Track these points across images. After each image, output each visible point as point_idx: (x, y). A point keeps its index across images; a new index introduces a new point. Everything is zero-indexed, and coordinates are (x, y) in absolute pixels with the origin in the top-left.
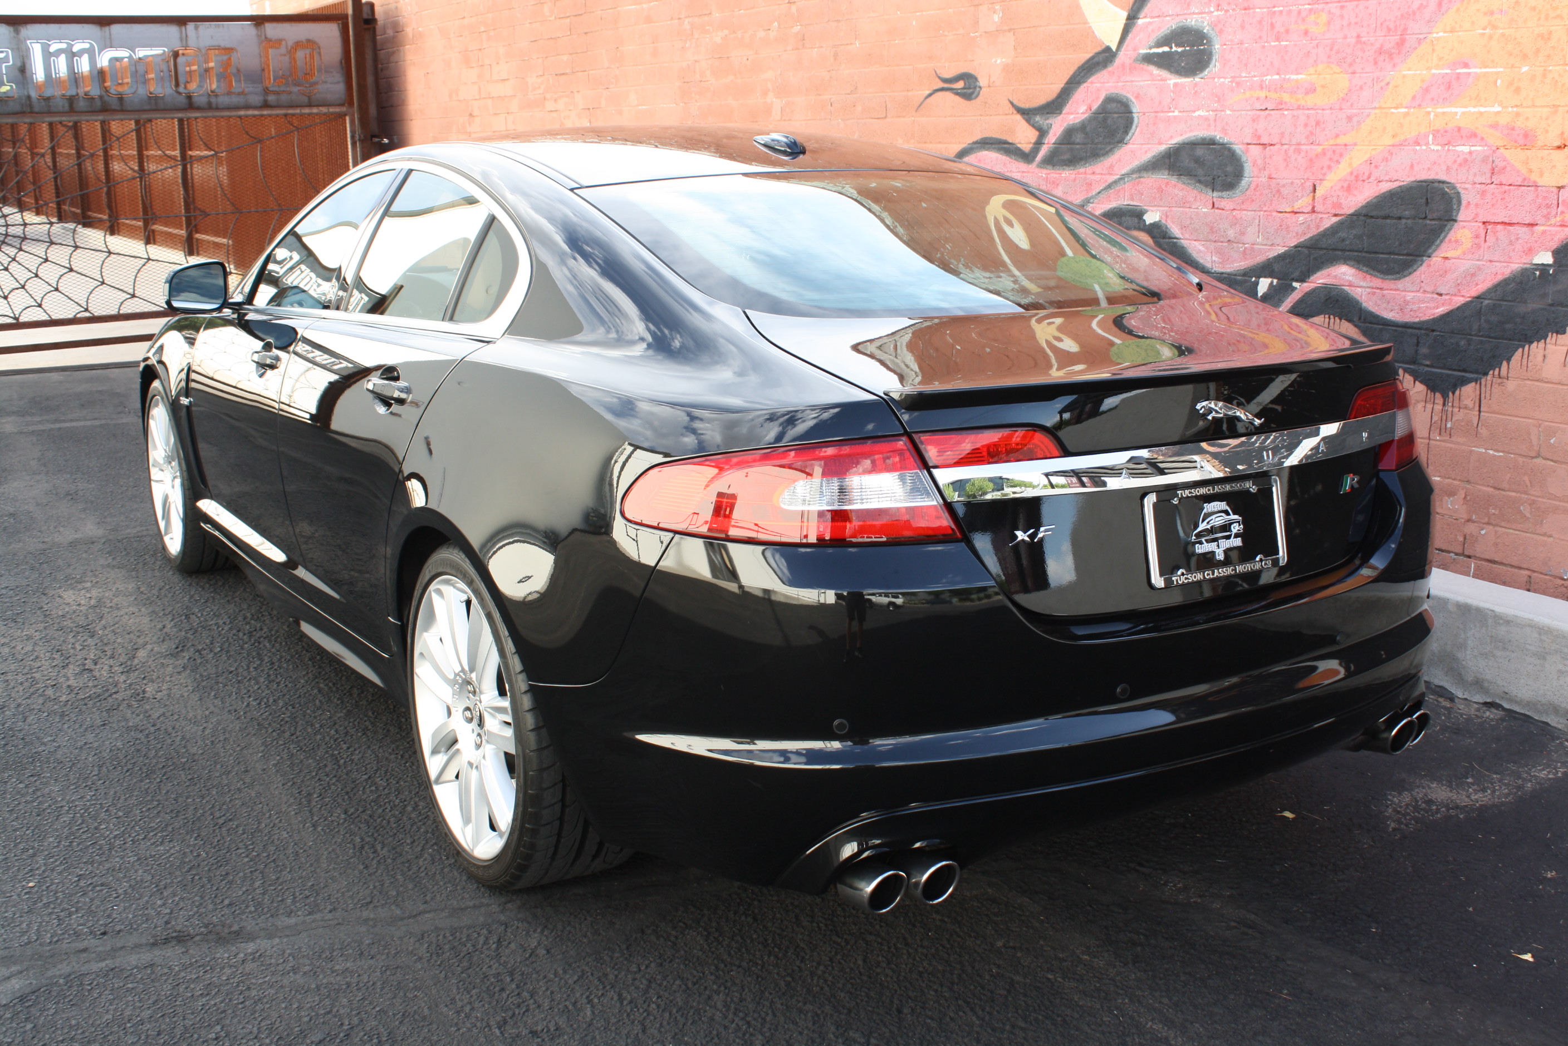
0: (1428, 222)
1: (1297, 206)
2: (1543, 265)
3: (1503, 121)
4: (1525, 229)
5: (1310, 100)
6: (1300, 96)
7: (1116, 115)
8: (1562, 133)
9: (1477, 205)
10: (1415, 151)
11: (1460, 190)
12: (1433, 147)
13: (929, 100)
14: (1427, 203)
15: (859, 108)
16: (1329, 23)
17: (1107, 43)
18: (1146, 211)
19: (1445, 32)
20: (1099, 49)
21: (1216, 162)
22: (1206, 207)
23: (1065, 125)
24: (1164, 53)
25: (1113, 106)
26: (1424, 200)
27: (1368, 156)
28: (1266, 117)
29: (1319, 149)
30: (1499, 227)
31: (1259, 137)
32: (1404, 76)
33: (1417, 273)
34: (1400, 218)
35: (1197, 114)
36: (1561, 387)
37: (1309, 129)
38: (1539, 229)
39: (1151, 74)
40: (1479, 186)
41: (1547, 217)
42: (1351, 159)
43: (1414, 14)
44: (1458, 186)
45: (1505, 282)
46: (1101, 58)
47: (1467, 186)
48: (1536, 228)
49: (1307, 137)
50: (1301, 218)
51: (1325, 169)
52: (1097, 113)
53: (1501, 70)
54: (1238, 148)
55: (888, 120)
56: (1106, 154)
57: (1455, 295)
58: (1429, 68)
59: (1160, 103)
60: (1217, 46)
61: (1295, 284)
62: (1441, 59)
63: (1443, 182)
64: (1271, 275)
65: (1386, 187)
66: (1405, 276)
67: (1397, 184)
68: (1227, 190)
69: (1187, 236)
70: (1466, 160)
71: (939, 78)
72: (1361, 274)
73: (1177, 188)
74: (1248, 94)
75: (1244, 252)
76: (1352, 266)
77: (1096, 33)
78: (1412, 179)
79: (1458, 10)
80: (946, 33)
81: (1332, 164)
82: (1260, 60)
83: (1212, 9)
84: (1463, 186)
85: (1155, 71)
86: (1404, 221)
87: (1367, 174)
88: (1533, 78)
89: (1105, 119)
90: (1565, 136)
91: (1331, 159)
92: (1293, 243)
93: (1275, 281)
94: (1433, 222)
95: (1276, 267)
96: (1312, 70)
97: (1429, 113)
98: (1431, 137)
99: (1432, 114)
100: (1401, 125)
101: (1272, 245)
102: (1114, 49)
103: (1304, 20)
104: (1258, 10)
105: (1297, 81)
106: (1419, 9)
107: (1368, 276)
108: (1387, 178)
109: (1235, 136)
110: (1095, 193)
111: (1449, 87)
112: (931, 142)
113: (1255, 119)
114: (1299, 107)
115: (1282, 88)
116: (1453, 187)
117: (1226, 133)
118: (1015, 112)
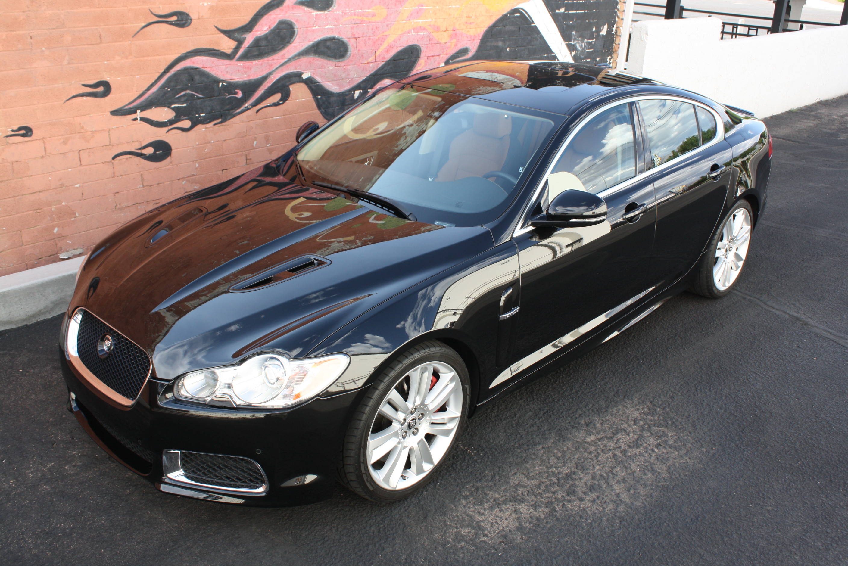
0: (412, 59)
1: (369, 60)
3: (432, 24)
4: (438, 57)
5: (373, 19)
6: (370, 18)
7: (285, 30)
8: (446, 27)
9: (426, 52)
10: (408, 36)
11: (421, 47)
12: (413, 34)
13: (145, 29)
14: (412, 53)
18: (303, 73)
21: (336, 47)
22: (331, 67)
23: (255, 37)
25: (281, 26)
26: (410, 52)
27: (394, 39)
28: (357, 27)
29: (377, 38)
30: (432, 58)
31: (354, 35)
32: (405, 10)
34: (404, 59)
35: (327, 27)
37: (373, 30)
38: (441, 56)
39: (304, 10)
40: (425, 45)
41: (443, 52)
42: (389, 40)
46: (275, 2)
47: (423, 46)
49: (373, 34)
50: (371, 65)
51: (379, 45)
52: (274, 30)
53: (432, 7)
54: (345, 40)
56: (281, 49)
58: (412, 7)
59: (309, 23)
61: (369, 90)
62: (415, 4)
63: (416, 45)
64: (359, 89)
65: (399, 49)
67: (402, 48)
68: (341, 58)
69: (324, 81)
70: (422, 37)
71: (154, 15)
72: (392, 81)
73: (318, 61)
74: (349, 18)
75: (349, 82)
76: (390, 79)
78: (407, 45)
81: (382, 43)
82: (354, 3)
85: (306, 9)
87: (394, 45)
88: (440, 10)
89: (279, 33)
91: (381, 41)
92: (368, 74)
93: (362, 91)
94: (414, 59)
95: (362, 85)
96: (374, 8)
97: (412, 22)
98: (413, 30)
100: (404, 27)
101: (360, 77)
105: (369, 12)
108: (400, 46)
109: (344, 35)
110: (273, 69)
111: (418, 13)
112: (149, 56)
113: (352, 28)
114: (369, 22)
115: (363, 15)
116: (419, 46)
117: (340, 35)
118: (220, 32)
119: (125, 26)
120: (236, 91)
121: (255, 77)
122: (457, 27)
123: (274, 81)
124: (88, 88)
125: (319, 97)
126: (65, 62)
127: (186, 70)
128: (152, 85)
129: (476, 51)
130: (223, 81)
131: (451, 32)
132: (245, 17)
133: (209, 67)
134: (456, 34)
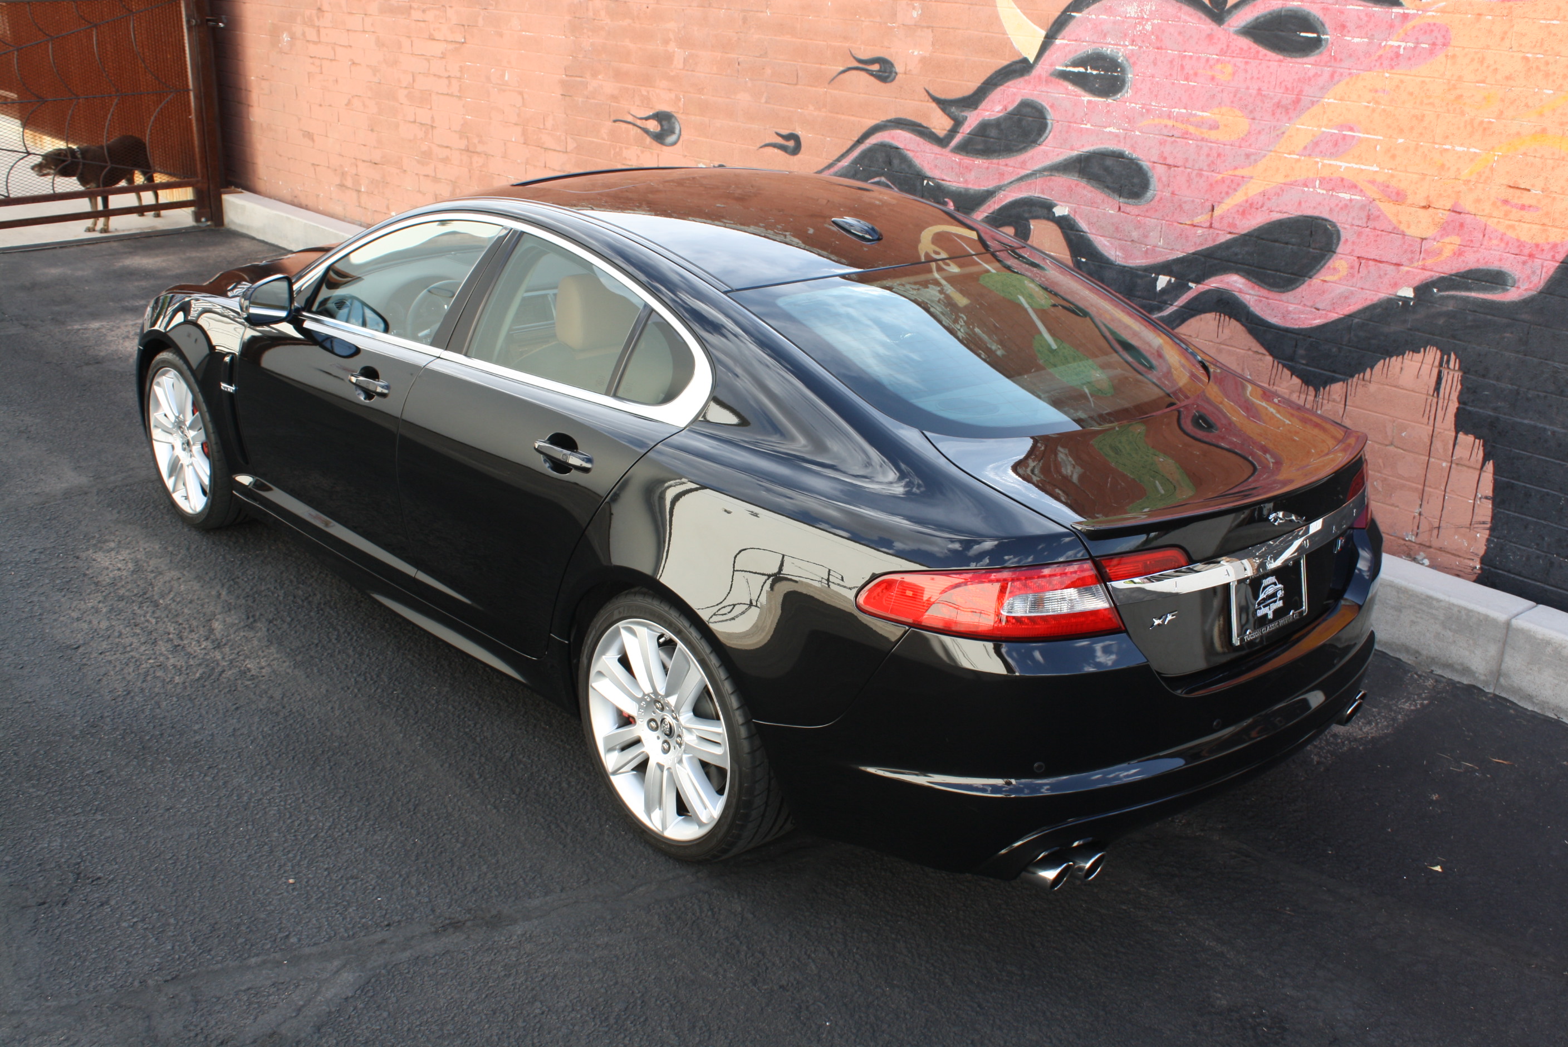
0: (1311, 250)
1: (1197, 220)
2: (1405, 297)
3: (1380, 179)
4: (1392, 267)
5: (1213, 135)
6: (1205, 130)
7: (1030, 119)
8: (1428, 197)
9: (1353, 243)
10: (1303, 192)
11: (1340, 229)
12: (1319, 191)
13: (842, 76)
14: (1311, 234)
15: (768, 71)
16: (1234, 74)
17: (1025, 55)
18: (1055, 205)
19: (1335, 99)
20: (1016, 59)
21: (1124, 173)
22: (1112, 209)
23: (981, 119)
24: (1079, 73)
25: (1027, 110)
26: (1308, 232)
27: (1261, 189)
28: (1172, 143)
29: (1219, 177)
30: (1371, 263)
31: (1165, 158)
32: (1298, 129)
33: (1299, 290)
34: (1287, 243)
35: (1108, 130)
36: (1413, 393)
37: (1211, 159)
38: (1405, 269)
39: (1067, 89)
40: (1356, 228)
41: (1411, 260)
42: (1247, 189)
43: (1310, 79)
44: (1339, 225)
45: (1373, 307)
46: (1018, 66)
47: (1346, 226)
48: (1402, 267)
49: (1209, 165)
50: (1200, 231)
51: (1223, 194)
52: (1012, 114)
53: (1381, 138)
54: (1145, 164)
55: (799, 87)
56: (1020, 150)
57: (1330, 311)
58: (1319, 126)
59: (1074, 115)
60: (1130, 76)
61: (1191, 284)
62: (1330, 120)
63: (1326, 220)
64: (1170, 274)
65: (1276, 216)
66: (1289, 291)
67: (1285, 216)
68: (1133, 198)
69: (1094, 231)
70: (1346, 206)
71: (854, 58)
72: (1250, 284)
73: (1085, 189)
74: (1157, 121)
75: (1146, 252)
76: (1243, 276)
77: (1014, 44)
78: (1299, 213)
79: (1347, 83)
80: (863, 19)
81: (1230, 191)
82: (1169, 94)
83: (1127, 43)
84: (1343, 225)
85: (1071, 87)
86: (1290, 247)
87: (1260, 204)
88: (1407, 149)
89: (1020, 121)
90: (1430, 199)
91: (1229, 187)
92: (1191, 250)
93: (1173, 280)
94: (1316, 251)
95: (1175, 268)
96: (1216, 110)
97: (1317, 162)
98: (1318, 182)
99: (1320, 164)
100: (1293, 169)
101: (1172, 249)
102: (1031, 60)
103: (1211, 67)
104: (1169, 51)
105: (1202, 117)
106: (1314, 76)
107: (1256, 287)
108: (1278, 209)
109: (1145, 154)
110: (1006, 182)
111: (1336, 144)
112: (843, 114)
113: (1162, 143)
114: (1203, 139)
115: (1188, 121)
116: (1334, 225)
117: (1134, 151)
118: (931, 100)
119: (823, 67)
120: (946, 200)
121: (977, 188)
122: (1467, 204)
123: (1004, 203)
124: (780, 138)
125: (1083, 260)
126: (763, 100)
127: (883, 147)
128: (843, 156)
129: (1541, 292)
130: (929, 178)
131: (1443, 215)
132: (968, 83)
133: (913, 151)
134: (1462, 225)
